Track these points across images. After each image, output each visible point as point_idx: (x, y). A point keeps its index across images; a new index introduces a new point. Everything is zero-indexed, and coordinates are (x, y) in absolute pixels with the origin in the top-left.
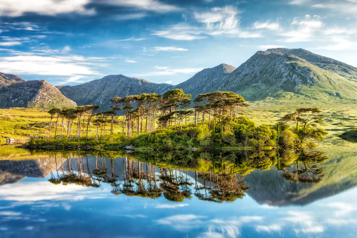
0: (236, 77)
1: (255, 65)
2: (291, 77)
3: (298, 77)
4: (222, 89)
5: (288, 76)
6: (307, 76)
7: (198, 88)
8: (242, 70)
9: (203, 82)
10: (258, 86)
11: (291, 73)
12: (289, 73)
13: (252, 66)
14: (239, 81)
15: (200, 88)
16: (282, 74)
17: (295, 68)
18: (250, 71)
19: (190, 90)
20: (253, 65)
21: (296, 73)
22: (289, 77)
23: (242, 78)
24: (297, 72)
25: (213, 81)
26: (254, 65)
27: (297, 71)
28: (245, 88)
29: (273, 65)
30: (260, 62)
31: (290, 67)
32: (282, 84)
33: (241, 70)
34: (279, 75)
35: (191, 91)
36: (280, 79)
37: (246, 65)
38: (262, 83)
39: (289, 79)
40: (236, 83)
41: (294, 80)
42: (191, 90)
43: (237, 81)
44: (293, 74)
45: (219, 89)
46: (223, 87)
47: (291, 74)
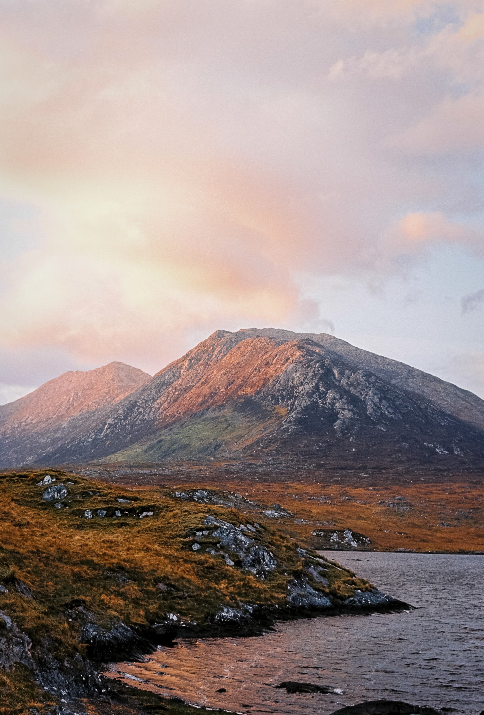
0: (156, 393)
1: (209, 365)
2: (322, 396)
3: (341, 398)
4: (117, 423)
5: (314, 392)
6: (367, 397)
7: (47, 421)
8: (174, 375)
9: (60, 405)
10: (223, 419)
11: (321, 385)
12: (317, 385)
13: (202, 367)
14: (166, 405)
15: (52, 420)
16: (293, 387)
17: (333, 372)
18: (197, 379)
19: (26, 425)
20: (207, 363)
21: (336, 387)
22: (316, 396)
23: (175, 396)
24: (338, 384)
25: (90, 403)
26: (207, 365)
27: (337, 381)
28: (185, 422)
29: (263, 366)
30: (225, 358)
31: (319, 370)
32: (299, 413)
33: (171, 376)
34: (283, 390)
35: (27, 427)
36: (290, 402)
37: (186, 363)
38: (235, 410)
39: (317, 402)
40: (159, 408)
41: (333, 404)
42: (28, 424)
43: (161, 404)
44: (327, 390)
45: (107, 423)
46: (121, 420)
47: (322, 389)
